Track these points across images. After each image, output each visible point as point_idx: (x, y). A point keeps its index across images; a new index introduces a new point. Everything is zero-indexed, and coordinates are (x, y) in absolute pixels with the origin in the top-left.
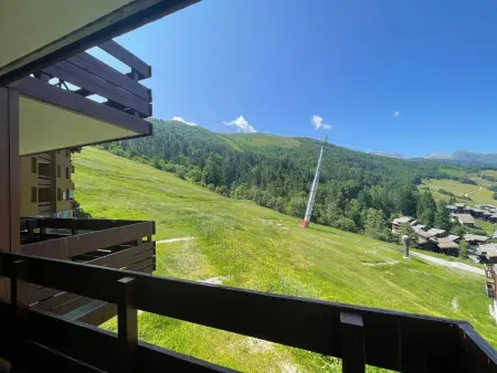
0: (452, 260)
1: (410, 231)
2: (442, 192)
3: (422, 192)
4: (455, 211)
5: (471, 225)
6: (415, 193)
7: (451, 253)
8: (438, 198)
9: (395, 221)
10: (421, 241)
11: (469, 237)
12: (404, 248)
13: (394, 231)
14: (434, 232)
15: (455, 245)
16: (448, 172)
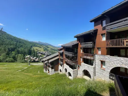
0: (38, 63)
1: (30, 59)
2: (36, 49)
3: (33, 49)
4: (38, 53)
5: (40, 56)
6: (31, 50)
7: (38, 62)
8: (36, 51)
9: (26, 57)
10: (32, 60)
11: (40, 58)
12: (29, 63)
13: (26, 60)
14: (34, 58)
15: (38, 60)
16: (37, 45)
